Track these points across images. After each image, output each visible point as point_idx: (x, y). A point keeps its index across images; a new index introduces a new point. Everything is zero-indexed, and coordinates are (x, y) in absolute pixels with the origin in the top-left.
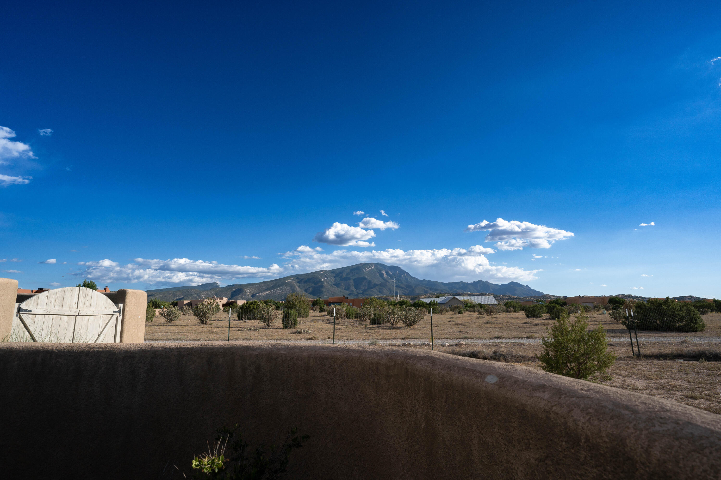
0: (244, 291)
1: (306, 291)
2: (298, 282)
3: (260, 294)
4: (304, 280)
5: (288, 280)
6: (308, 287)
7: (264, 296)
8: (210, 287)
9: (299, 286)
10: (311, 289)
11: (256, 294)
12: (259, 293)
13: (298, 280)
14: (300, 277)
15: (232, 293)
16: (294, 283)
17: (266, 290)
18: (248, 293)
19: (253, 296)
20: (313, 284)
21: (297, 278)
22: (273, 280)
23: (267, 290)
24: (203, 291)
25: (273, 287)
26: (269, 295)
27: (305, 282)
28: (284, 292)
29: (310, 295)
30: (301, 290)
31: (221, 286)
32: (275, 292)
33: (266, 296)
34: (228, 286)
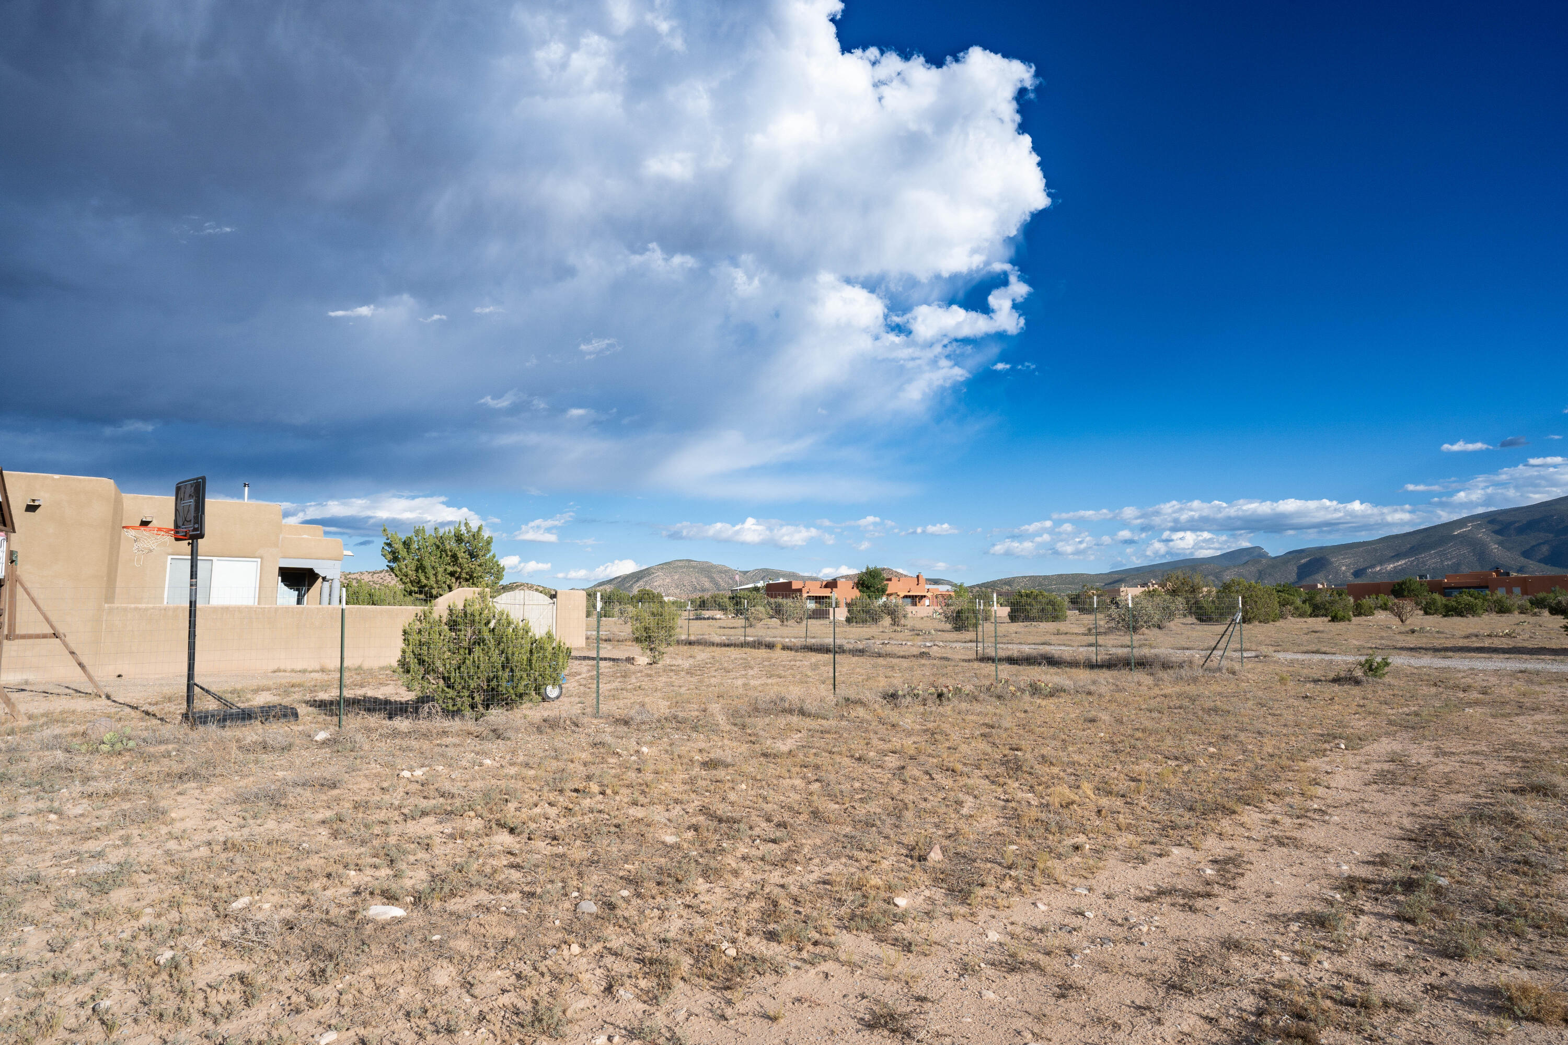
0: (1331, 563)
1: (1526, 554)
2: (1496, 532)
3: (1378, 569)
4: (1516, 525)
5: (1461, 528)
6: (1534, 543)
7: (1389, 573)
8: (1247, 558)
9: (1500, 543)
10: (1545, 549)
11: (1365, 569)
12: (1373, 566)
13: (1497, 527)
14: (1500, 518)
15: (1299, 568)
16: (1482, 535)
17: (1393, 557)
18: (1344, 568)
19: (1357, 574)
20: (1551, 536)
21: (1491, 522)
22: (1414, 532)
23: (1397, 556)
24: (1227, 568)
25: (1414, 550)
26: (1403, 569)
27: (1521, 530)
28: (1450, 559)
29: (1542, 565)
30: (1508, 554)
31: (1272, 554)
32: (1423, 562)
33: (1397, 572)
34: (1290, 553)
